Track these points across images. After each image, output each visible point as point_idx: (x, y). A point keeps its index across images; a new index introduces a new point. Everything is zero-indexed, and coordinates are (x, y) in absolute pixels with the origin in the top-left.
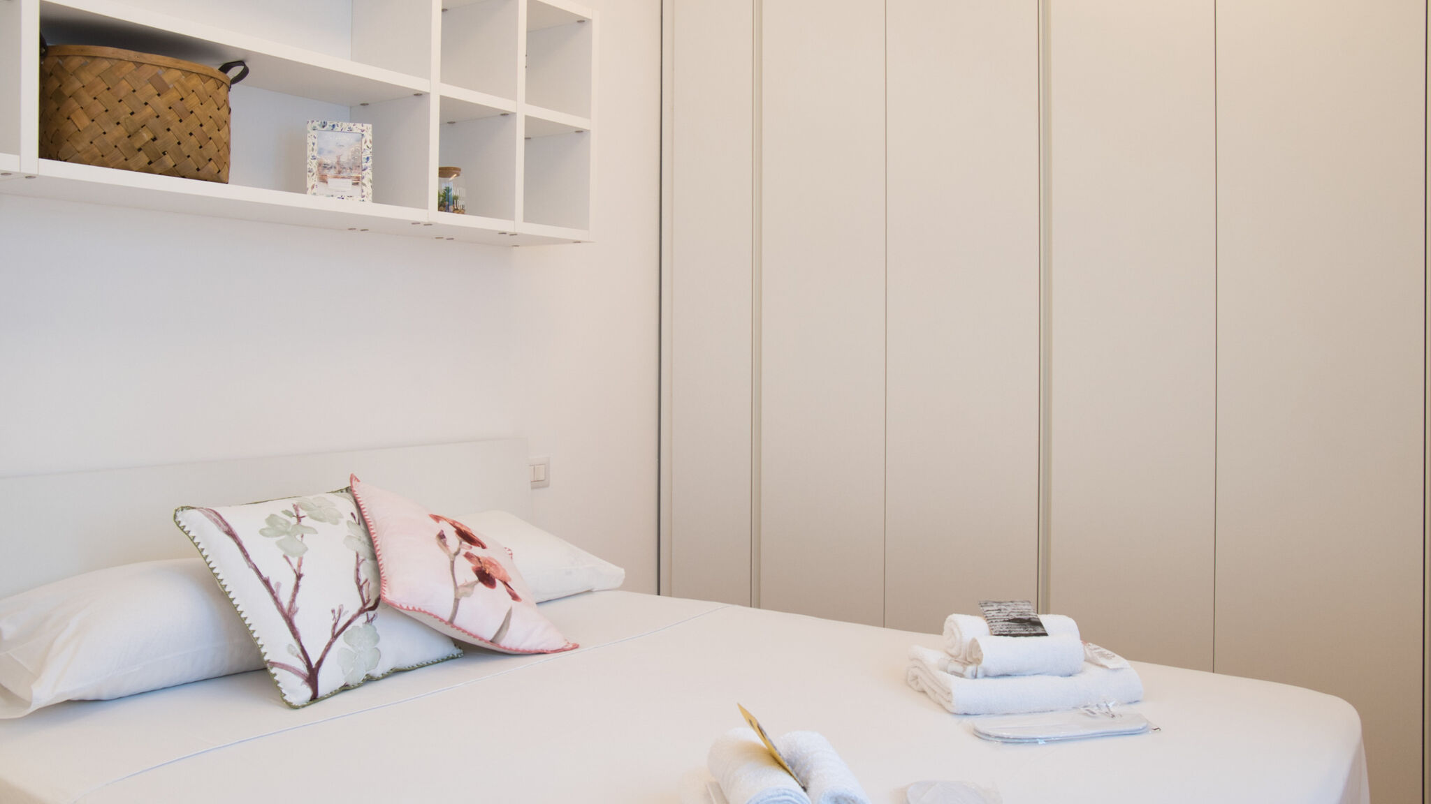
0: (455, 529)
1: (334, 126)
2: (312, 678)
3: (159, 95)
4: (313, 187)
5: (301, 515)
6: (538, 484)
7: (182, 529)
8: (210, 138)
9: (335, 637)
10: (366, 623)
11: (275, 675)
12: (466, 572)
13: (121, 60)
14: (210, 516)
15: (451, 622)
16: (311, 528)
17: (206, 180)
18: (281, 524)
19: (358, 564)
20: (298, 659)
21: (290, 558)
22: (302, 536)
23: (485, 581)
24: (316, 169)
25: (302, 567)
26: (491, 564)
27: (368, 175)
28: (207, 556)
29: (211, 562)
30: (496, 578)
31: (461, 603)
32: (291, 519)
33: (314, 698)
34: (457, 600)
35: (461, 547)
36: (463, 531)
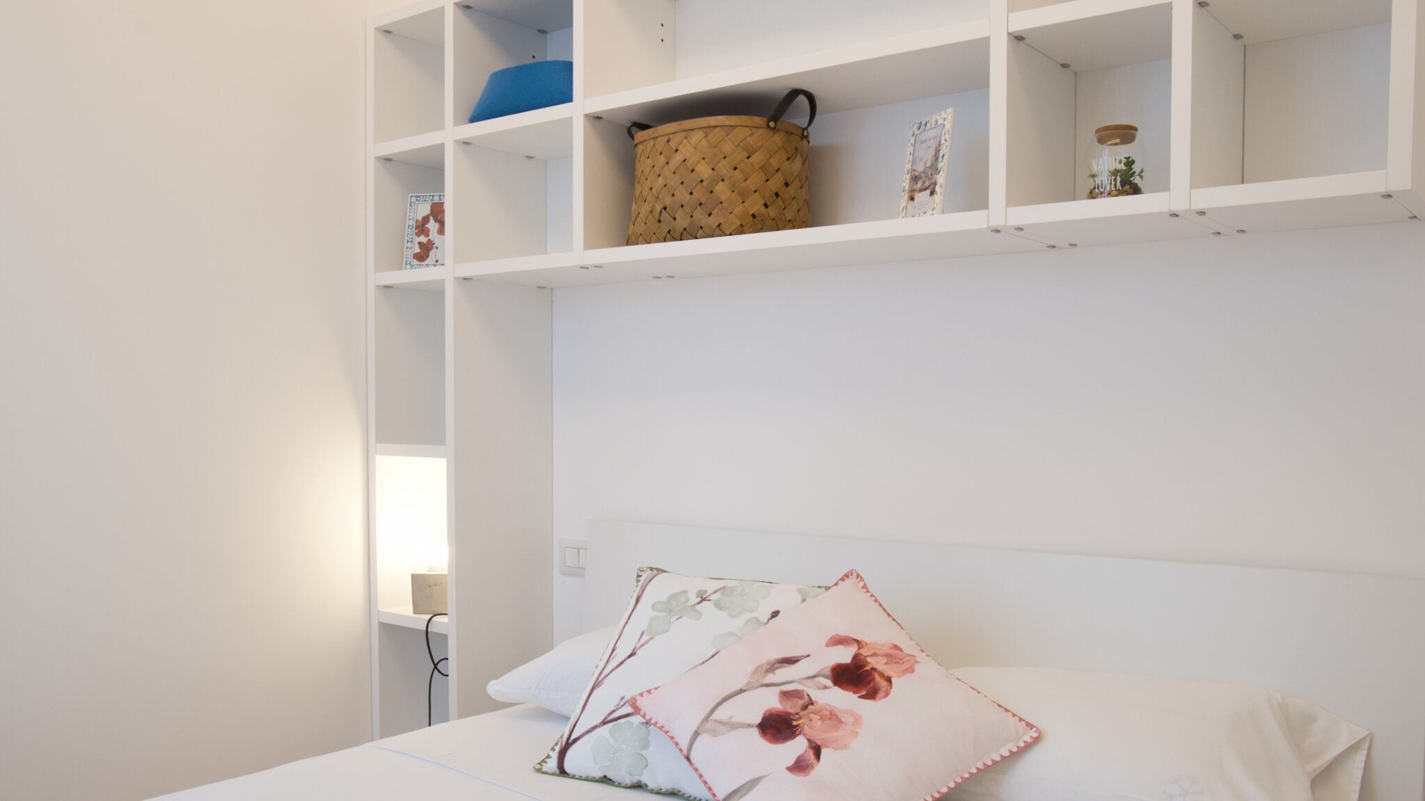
0: (848, 661)
1: (926, 123)
2: (563, 751)
4: (903, 210)
5: (709, 598)
9: (604, 723)
10: (643, 723)
12: (752, 709)
14: (647, 580)
18: (678, 601)
21: (644, 634)
22: (678, 618)
23: (770, 732)
30: (805, 735)
31: (699, 739)
32: (694, 599)
33: (562, 772)
34: (696, 734)
35: (800, 681)
36: (868, 668)
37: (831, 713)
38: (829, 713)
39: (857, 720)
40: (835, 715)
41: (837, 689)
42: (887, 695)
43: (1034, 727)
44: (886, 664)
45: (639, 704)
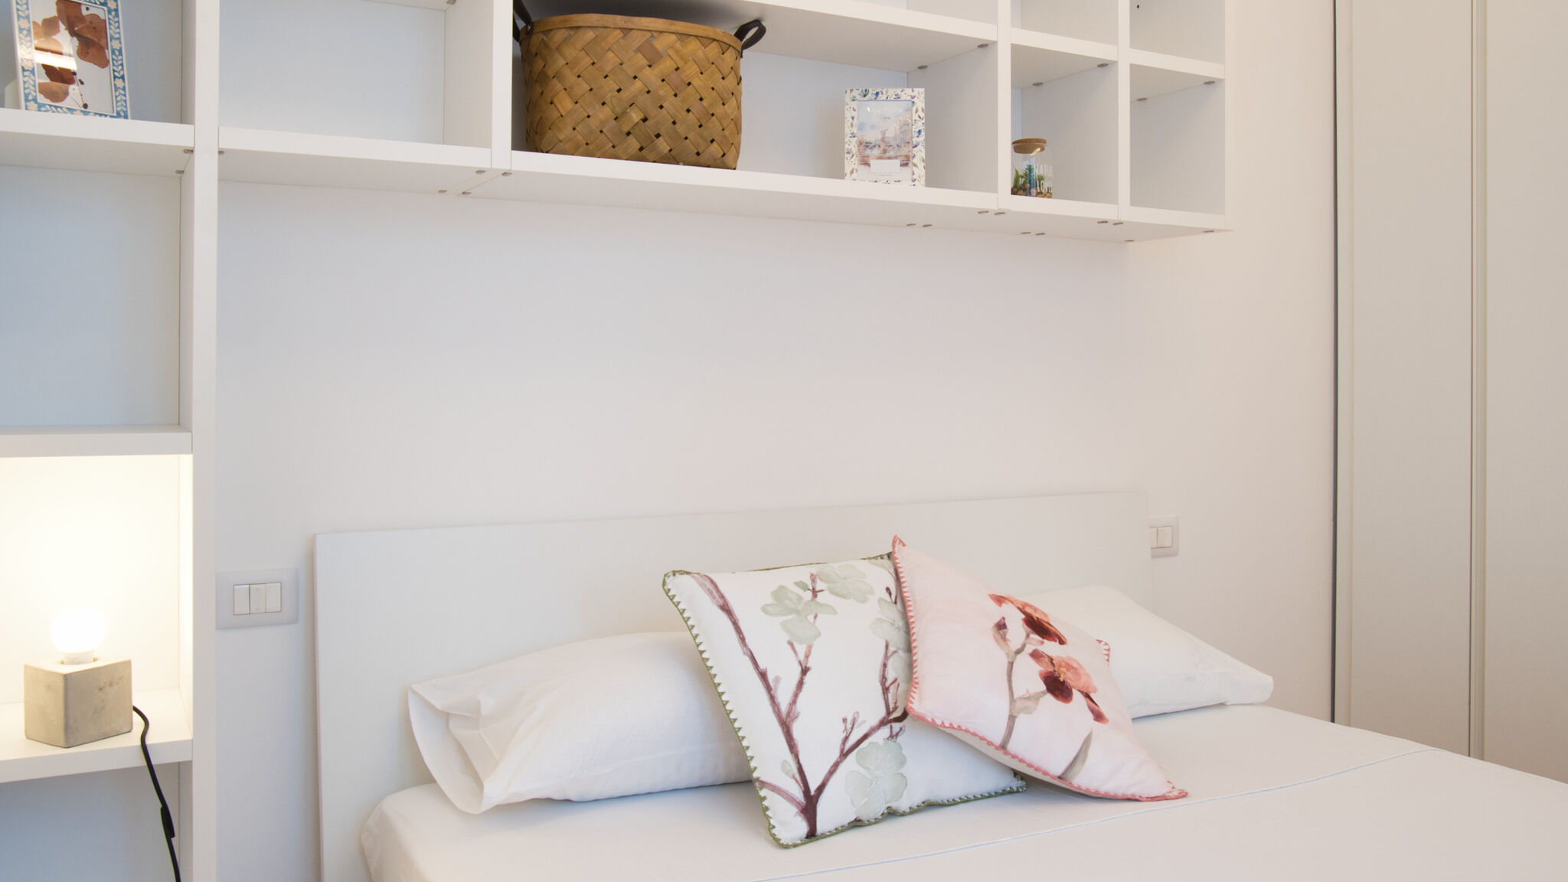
0: (1023, 616)
1: (877, 94)
2: (809, 808)
3: (650, 66)
4: (852, 172)
5: (818, 589)
6: (1161, 552)
7: (672, 598)
8: (713, 115)
9: (844, 755)
10: (888, 738)
11: (764, 798)
12: (1030, 678)
13: (606, 27)
14: (705, 586)
15: (1003, 747)
16: (828, 606)
17: (709, 167)
18: (791, 600)
19: (886, 657)
20: (794, 781)
21: (796, 645)
22: (815, 617)
23: (1057, 693)
24: (857, 150)
25: (810, 659)
26: (1069, 667)
27: (920, 153)
28: (697, 635)
29: (701, 643)
30: (1073, 687)
33: (810, 835)
34: (1012, 718)
35: (1026, 641)
36: (1037, 616)
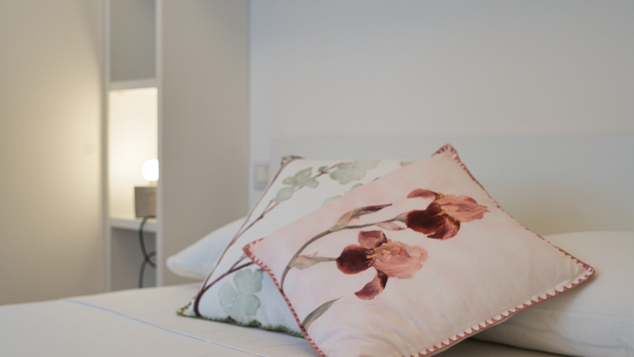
0: (424, 209)
9: (231, 271)
15: (282, 289)
18: (303, 176)
21: (273, 202)
30: (375, 266)
31: (290, 272)
32: (315, 172)
33: (197, 315)
34: (288, 268)
35: (379, 224)
36: (440, 214)
37: (401, 249)
38: (399, 249)
39: (423, 255)
40: (405, 251)
41: (410, 230)
42: (453, 235)
43: (590, 267)
44: (457, 211)
45: (251, 250)
